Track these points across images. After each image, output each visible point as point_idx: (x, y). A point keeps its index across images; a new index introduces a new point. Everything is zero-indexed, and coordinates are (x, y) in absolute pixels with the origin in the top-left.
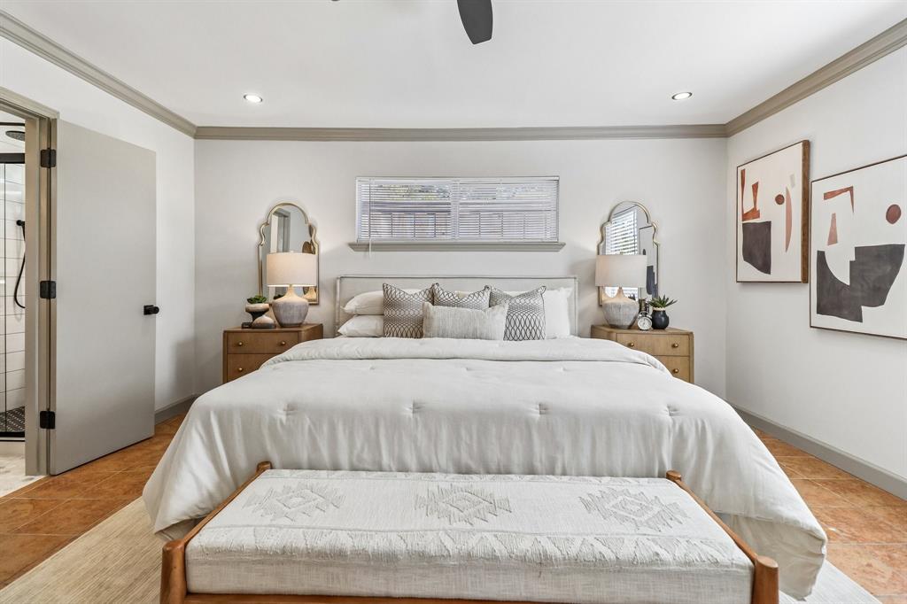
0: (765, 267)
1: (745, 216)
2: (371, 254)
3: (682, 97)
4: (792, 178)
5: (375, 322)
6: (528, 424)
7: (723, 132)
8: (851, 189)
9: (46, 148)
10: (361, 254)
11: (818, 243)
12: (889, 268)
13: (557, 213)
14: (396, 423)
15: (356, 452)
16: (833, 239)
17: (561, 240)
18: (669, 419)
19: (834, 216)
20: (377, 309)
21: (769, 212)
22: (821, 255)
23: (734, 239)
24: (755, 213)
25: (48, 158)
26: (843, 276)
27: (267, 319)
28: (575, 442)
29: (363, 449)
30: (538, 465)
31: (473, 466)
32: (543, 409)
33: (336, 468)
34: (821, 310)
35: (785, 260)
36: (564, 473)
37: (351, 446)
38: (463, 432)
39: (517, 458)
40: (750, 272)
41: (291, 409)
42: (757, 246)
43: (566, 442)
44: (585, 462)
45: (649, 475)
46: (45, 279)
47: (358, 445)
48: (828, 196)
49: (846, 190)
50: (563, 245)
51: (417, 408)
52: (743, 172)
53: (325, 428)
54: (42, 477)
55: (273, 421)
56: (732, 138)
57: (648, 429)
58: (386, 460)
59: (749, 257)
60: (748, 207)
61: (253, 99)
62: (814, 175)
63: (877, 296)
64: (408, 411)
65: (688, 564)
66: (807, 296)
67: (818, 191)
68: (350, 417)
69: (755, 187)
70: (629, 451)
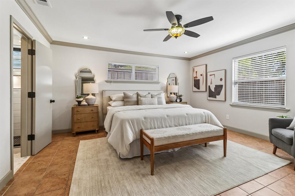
0: (199, 88)
1: (194, 78)
2: (112, 84)
3: (186, 53)
4: (204, 71)
5: (120, 102)
6: (185, 117)
7: (189, 59)
8: (214, 75)
9: (30, 49)
10: (109, 84)
11: (209, 84)
12: (220, 89)
13: (158, 75)
14: (165, 119)
15: (158, 125)
16: (211, 83)
17: (159, 81)
18: (204, 114)
19: (211, 79)
20: (121, 99)
21: (199, 77)
22: (209, 86)
23: (192, 83)
24: (196, 77)
25: (32, 52)
26: (213, 90)
27: (84, 103)
28: (192, 119)
29: (159, 125)
30: (187, 124)
31: (177, 125)
32: (187, 114)
33: (155, 128)
34: (209, 96)
35: (203, 87)
36: (191, 124)
37: (157, 124)
38: (176, 120)
39: (184, 123)
40: (195, 89)
41: (145, 118)
42: (197, 84)
43: (191, 119)
44: (194, 122)
45: (202, 123)
46: (30, 91)
47: (159, 124)
48: (210, 75)
49: (213, 75)
50: (160, 82)
51: (167, 116)
52: (194, 69)
53: (153, 121)
54: (29, 157)
55: (142, 121)
56: (191, 61)
57: (201, 116)
58: (164, 126)
59: (195, 86)
60: (195, 76)
61: (86, 38)
62: (207, 71)
63: (219, 94)
64: (166, 117)
65: (217, 130)
66: (206, 94)
67: (209, 74)
68: (157, 118)
69: (196, 72)
70: (199, 120)
